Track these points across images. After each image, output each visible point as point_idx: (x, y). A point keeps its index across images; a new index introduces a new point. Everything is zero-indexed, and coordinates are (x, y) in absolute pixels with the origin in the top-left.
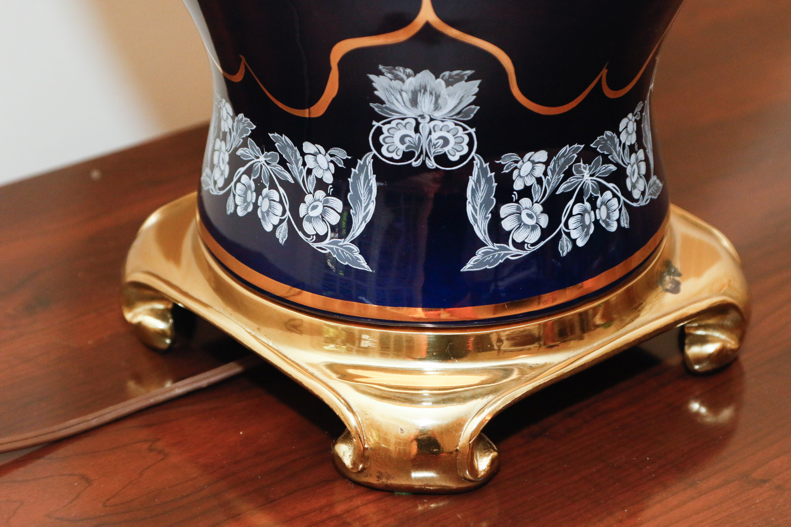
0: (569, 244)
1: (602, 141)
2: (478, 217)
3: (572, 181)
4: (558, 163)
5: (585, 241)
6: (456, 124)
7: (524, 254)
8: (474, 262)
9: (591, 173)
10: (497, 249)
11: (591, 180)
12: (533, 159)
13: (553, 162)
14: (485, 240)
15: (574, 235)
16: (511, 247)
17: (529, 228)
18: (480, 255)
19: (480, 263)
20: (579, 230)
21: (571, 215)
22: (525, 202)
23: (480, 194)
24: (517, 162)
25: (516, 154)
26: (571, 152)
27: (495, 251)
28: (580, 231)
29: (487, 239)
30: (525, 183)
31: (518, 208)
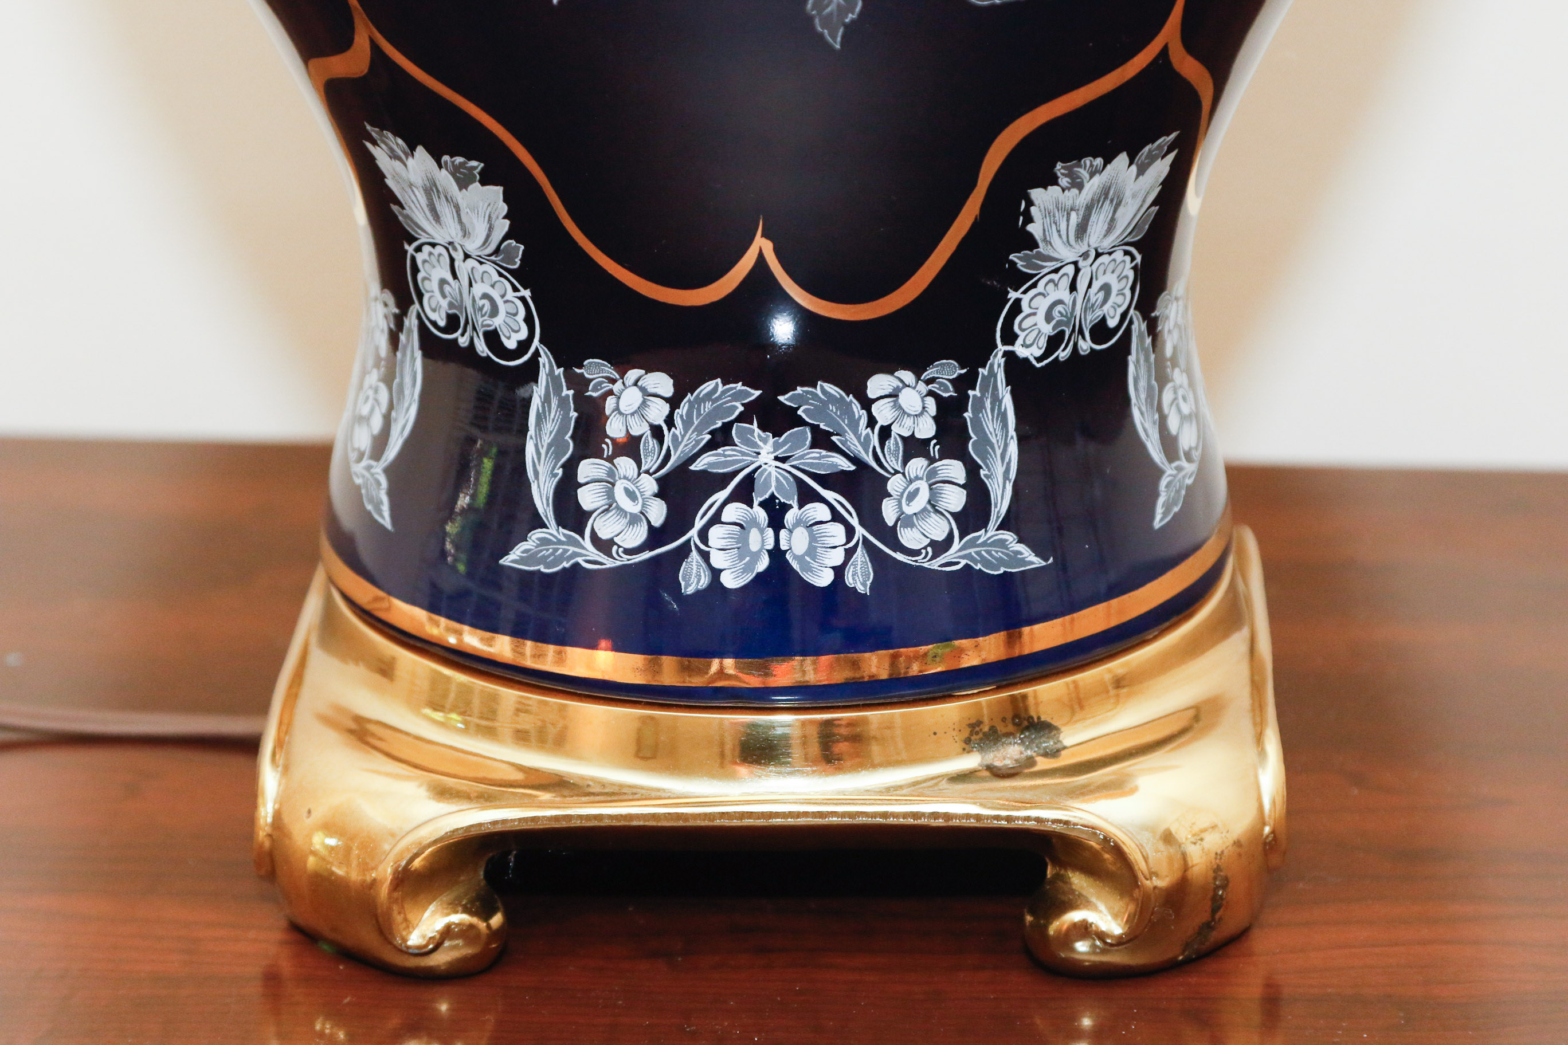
0: (702, 574)
1: (811, 399)
2: (540, 469)
3: (730, 456)
4: (699, 410)
5: (742, 580)
6: (501, 275)
7: (609, 563)
8: (523, 552)
9: (780, 453)
10: (563, 539)
11: (776, 467)
12: (643, 385)
13: (685, 404)
14: (546, 517)
15: (718, 560)
16: (587, 543)
17: (626, 516)
18: (534, 542)
19: (530, 557)
20: (730, 554)
21: (716, 519)
22: (625, 465)
23: (549, 426)
24: (613, 381)
25: (609, 365)
26: (729, 396)
27: (560, 542)
28: (733, 557)
29: (549, 516)
30: (629, 428)
31: (611, 473)
